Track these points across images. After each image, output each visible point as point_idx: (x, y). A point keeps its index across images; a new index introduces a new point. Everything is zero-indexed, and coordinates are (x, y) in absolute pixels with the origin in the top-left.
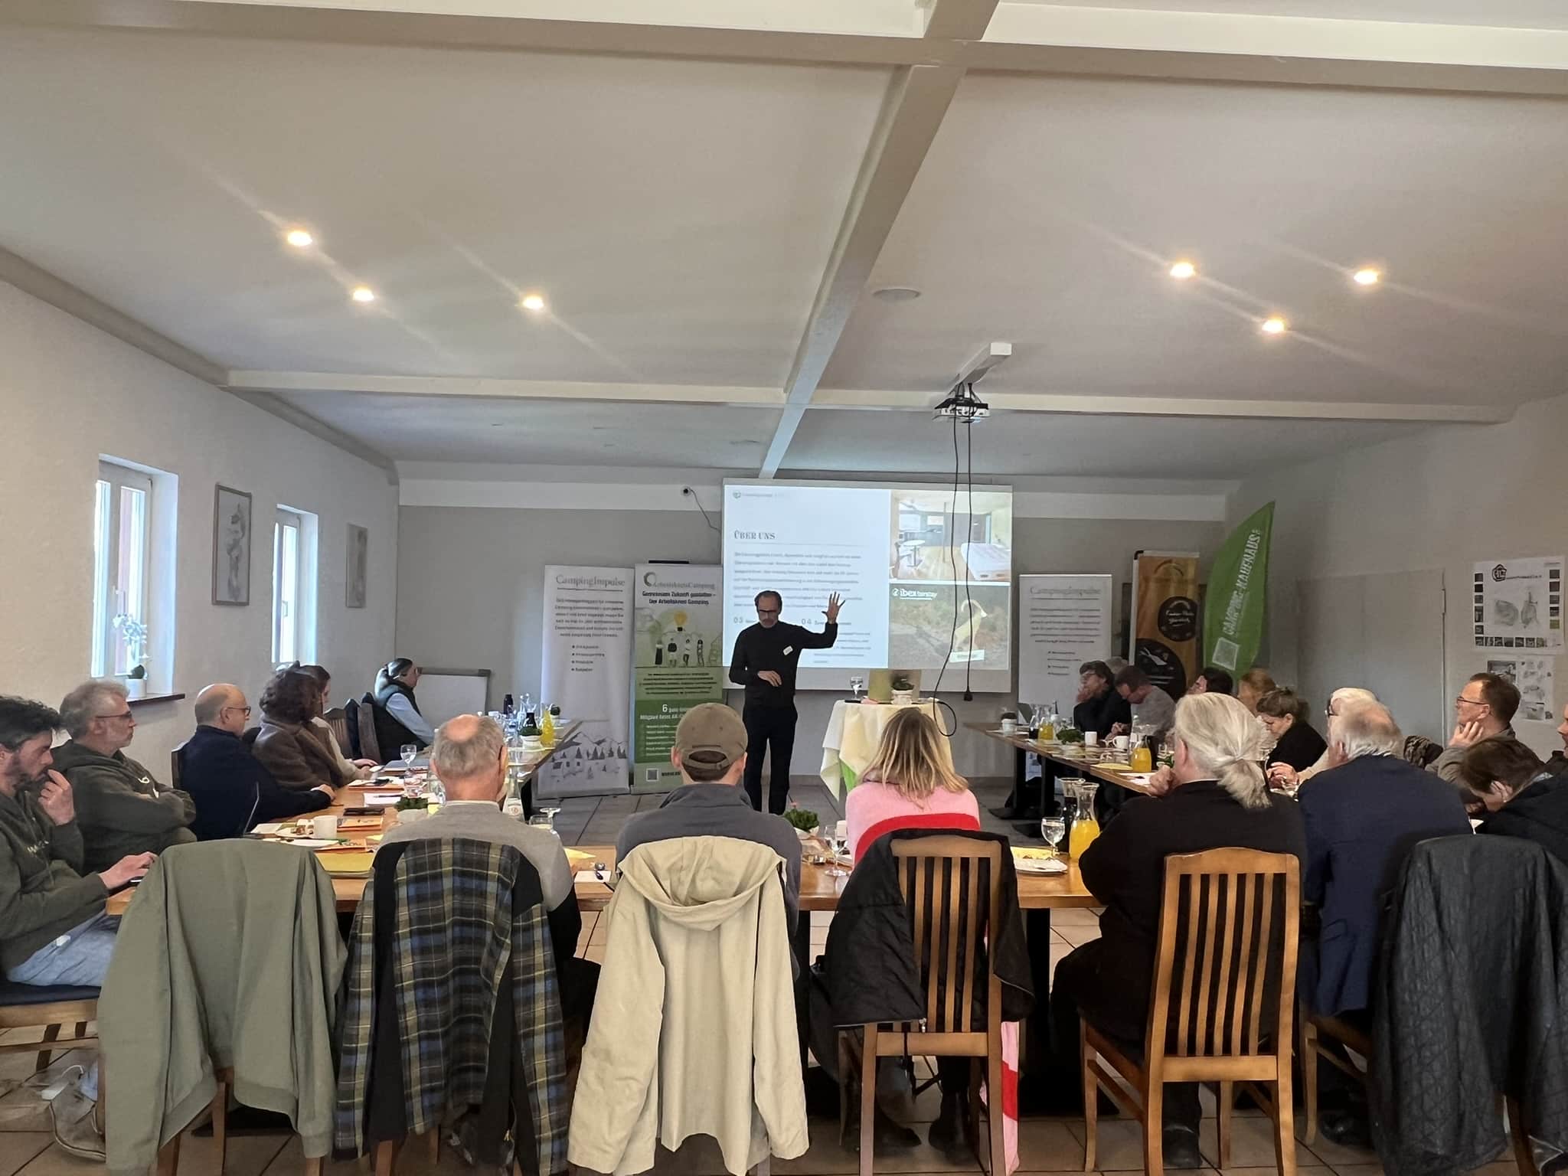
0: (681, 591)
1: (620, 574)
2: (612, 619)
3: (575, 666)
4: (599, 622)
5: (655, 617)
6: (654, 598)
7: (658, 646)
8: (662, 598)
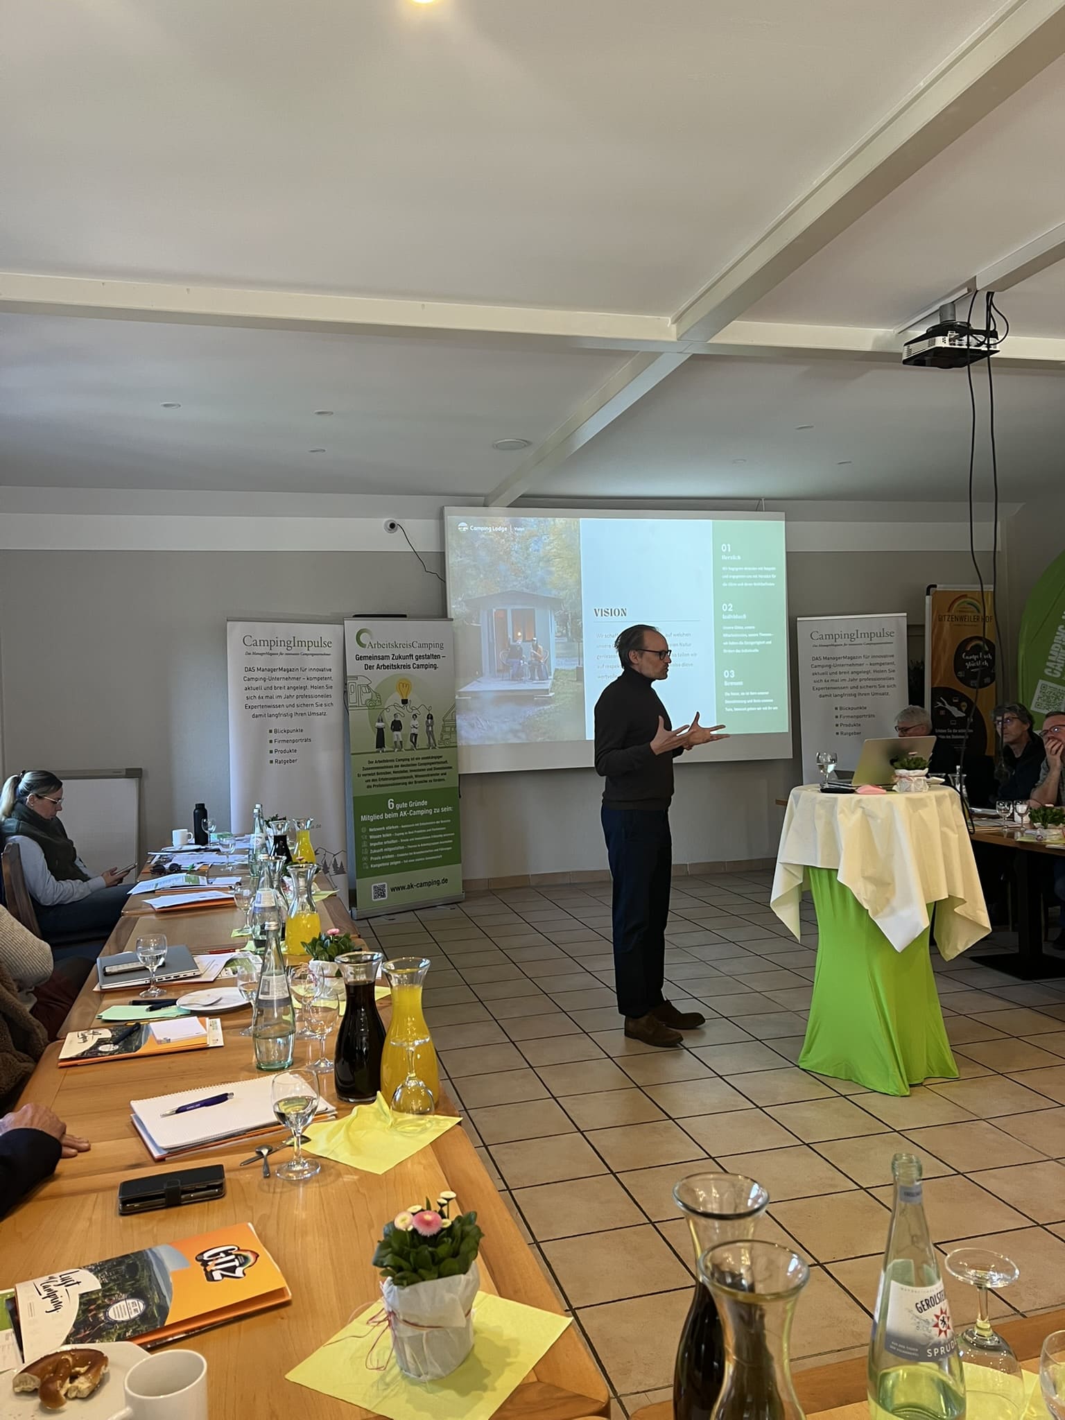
0: (404, 653)
1: (327, 632)
2: (318, 692)
3: (274, 756)
4: (302, 697)
5: (373, 687)
6: (370, 663)
7: (380, 725)
8: (381, 663)
